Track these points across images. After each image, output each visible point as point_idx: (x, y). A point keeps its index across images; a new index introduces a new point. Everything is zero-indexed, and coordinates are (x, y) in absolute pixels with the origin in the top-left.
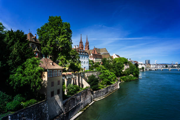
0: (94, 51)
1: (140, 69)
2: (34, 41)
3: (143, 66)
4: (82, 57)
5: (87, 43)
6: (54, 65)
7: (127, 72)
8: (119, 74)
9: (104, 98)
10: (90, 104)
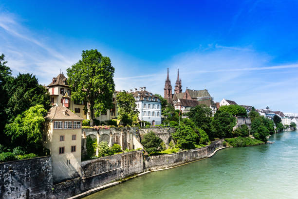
0: (187, 94)
1: (287, 126)
2: (64, 84)
3: (294, 121)
4: (149, 105)
5: (179, 82)
6: (68, 115)
7: (240, 131)
8: (223, 133)
9: (170, 168)
10: (139, 175)
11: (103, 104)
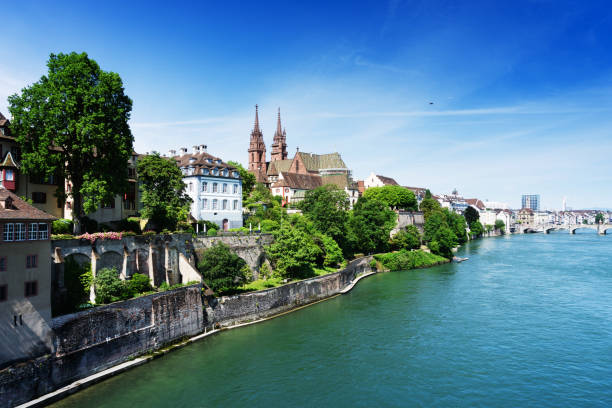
0: (297, 162)
1: (489, 227)
3: (502, 217)
4: (215, 184)
5: (280, 137)
7: (404, 238)
8: (371, 243)
9: (262, 320)
10: (193, 339)
11: (105, 182)
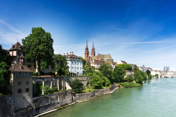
0: (98, 57)
1: (154, 76)
2: (20, 49)
3: (158, 73)
4: (75, 63)
5: (93, 50)
7: (128, 79)
8: (119, 80)
9: (88, 100)
10: (69, 105)
11: (46, 62)
